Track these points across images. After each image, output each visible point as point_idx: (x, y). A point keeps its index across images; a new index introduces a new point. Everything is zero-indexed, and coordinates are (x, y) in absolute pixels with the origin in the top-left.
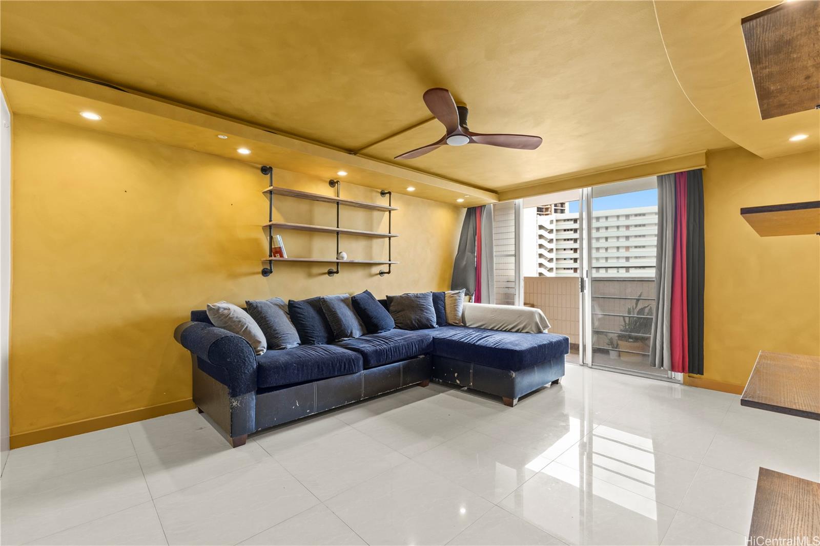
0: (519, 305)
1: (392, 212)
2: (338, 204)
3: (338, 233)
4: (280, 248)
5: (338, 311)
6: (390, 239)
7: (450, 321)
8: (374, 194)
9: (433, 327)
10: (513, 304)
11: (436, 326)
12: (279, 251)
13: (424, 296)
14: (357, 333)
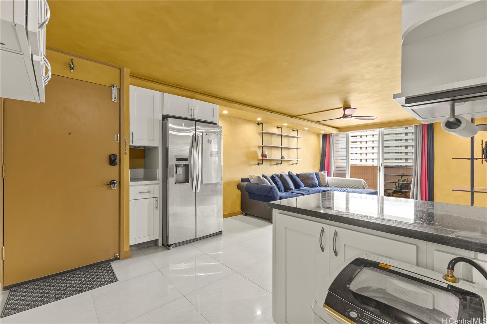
0: (348, 177)
1: (298, 138)
2: (281, 136)
3: (281, 148)
4: (266, 155)
5: (287, 180)
6: (297, 150)
7: (322, 185)
8: (291, 131)
9: (318, 187)
10: (345, 177)
11: (319, 186)
12: (265, 156)
13: (312, 174)
14: (294, 188)
